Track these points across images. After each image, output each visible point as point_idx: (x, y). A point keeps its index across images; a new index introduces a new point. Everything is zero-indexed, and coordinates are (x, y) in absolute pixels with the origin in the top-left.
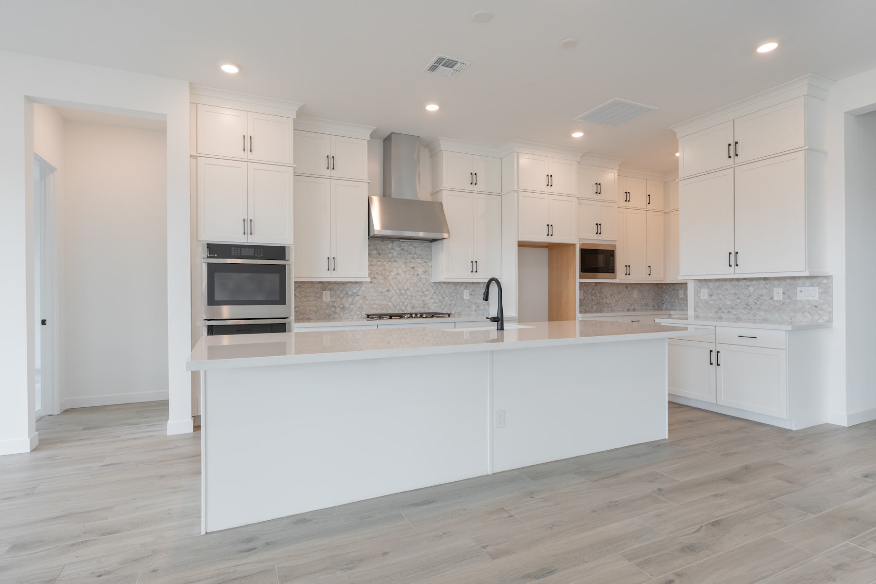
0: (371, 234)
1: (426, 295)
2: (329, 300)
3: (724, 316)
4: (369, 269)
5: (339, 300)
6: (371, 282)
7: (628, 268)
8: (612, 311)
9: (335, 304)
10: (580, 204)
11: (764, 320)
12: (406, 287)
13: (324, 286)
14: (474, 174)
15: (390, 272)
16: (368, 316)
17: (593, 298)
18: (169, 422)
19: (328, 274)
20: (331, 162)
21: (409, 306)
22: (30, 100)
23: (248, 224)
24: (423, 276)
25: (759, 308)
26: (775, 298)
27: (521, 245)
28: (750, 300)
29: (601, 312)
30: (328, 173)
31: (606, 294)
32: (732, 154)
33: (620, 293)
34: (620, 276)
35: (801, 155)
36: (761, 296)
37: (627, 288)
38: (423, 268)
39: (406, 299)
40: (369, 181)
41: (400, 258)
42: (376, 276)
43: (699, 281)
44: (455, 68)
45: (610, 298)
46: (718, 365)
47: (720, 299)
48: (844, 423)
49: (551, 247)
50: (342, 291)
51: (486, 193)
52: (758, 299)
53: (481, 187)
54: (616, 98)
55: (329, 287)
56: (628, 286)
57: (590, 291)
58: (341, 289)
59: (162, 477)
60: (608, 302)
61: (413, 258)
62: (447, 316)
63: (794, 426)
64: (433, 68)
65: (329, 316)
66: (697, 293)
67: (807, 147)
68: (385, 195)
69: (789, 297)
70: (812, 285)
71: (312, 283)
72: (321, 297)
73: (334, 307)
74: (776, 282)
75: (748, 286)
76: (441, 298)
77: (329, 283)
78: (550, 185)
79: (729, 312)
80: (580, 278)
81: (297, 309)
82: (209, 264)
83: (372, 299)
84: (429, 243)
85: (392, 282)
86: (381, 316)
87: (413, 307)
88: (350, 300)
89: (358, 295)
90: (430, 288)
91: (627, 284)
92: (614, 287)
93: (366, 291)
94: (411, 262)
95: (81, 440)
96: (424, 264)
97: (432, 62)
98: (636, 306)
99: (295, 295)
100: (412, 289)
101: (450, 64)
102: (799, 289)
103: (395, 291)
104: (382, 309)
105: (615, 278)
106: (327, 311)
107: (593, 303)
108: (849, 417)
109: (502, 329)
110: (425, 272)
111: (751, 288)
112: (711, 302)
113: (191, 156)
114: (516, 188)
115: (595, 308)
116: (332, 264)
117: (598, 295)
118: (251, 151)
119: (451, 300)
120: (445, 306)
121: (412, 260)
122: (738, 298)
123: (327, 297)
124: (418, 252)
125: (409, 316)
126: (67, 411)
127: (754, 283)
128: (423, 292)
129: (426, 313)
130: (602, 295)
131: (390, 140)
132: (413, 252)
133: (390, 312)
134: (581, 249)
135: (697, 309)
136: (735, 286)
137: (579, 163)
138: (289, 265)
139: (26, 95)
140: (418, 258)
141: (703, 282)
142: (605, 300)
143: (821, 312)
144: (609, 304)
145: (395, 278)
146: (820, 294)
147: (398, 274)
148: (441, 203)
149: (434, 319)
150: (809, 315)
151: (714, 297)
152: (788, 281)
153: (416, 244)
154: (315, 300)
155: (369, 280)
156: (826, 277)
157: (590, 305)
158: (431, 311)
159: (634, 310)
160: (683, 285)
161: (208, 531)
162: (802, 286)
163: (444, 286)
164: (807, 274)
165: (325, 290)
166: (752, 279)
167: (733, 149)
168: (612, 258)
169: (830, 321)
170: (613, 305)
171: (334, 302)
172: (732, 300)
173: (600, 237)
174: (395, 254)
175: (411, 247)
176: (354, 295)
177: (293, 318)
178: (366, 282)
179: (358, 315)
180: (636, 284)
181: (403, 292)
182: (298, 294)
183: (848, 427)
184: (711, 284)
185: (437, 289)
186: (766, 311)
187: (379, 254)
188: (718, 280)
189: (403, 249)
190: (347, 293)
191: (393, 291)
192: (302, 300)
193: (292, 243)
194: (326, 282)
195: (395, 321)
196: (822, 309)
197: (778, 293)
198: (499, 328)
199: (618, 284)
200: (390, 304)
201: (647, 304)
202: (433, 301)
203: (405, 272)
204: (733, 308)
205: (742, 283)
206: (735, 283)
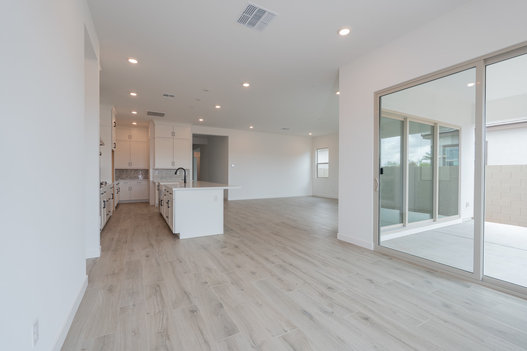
3: (163, 180)
25: (173, 177)
28: (171, 175)
43: (154, 169)
47: (162, 175)
66: (153, 173)
69: (181, 174)
75: (170, 171)
111: (171, 172)
135: (154, 178)
151: (159, 174)
167: (173, 134)
172: (165, 175)
184: (158, 171)
188: (163, 169)
204: (166, 177)
205: (168, 170)
206: (166, 170)
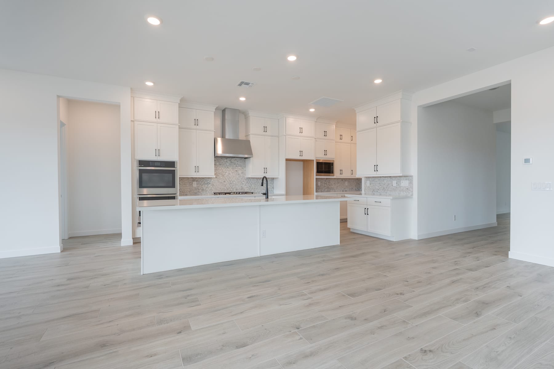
0: (216, 156)
1: (242, 184)
2: (196, 186)
3: (375, 193)
4: (215, 172)
5: (201, 186)
6: (216, 178)
7: (341, 171)
8: (335, 191)
9: (199, 188)
10: (316, 141)
11: (389, 195)
12: (233, 180)
13: (194, 179)
14: (265, 127)
15: (226, 173)
16: (215, 194)
17: (325, 185)
18: (122, 240)
19: (195, 174)
20: (196, 122)
21: (235, 189)
22: (59, 97)
23: (157, 152)
24: (241, 175)
25: (388, 190)
26: (393, 185)
27: (287, 160)
28: (385, 186)
29: (329, 192)
30: (195, 127)
31: (332, 184)
32: (376, 122)
33: (339, 183)
34: (337, 174)
35: (399, 124)
36: (389, 184)
37: (342, 180)
38: (241, 171)
39: (233, 185)
40: (215, 131)
41: (230, 166)
42: (219, 175)
43: (366, 177)
44: (250, 85)
45: (334, 185)
46: (368, 214)
47: (374, 186)
48: (416, 238)
49: (304, 161)
50: (202, 182)
51: (272, 136)
52: (387, 186)
53: (268, 133)
54: (324, 97)
55: (196, 180)
56: (343, 179)
57: (323, 182)
58: (202, 181)
59: (121, 259)
60: (333, 187)
61: (236, 166)
62: (251, 193)
63: (394, 239)
64: (240, 85)
65: (196, 193)
66: (365, 183)
67: (401, 121)
68: (223, 136)
69: (398, 185)
70: (406, 180)
71: (188, 178)
72: (192, 185)
73: (198, 189)
74: (394, 178)
75: (384, 180)
76: (250, 185)
77: (196, 178)
78: (301, 132)
79: (377, 191)
80: (316, 176)
81: (181, 190)
82: (140, 170)
83: (217, 186)
84: (245, 159)
85: (226, 177)
86: (219, 194)
87: (237, 190)
88: (206, 186)
89: (210, 184)
90: (245, 181)
91: (342, 179)
92: (336, 180)
93: (214, 182)
94: (235, 168)
95: (82, 248)
96: (242, 169)
97: (239, 83)
98: (347, 189)
99: (180, 184)
100: (236, 181)
101: (247, 84)
102: (402, 181)
103: (228, 181)
104: (221, 190)
105: (334, 176)
106: (195, 191)
107: (325, 188)
108: (418, 236)
109: (268, 198)
110: (242, 173)
111: (385, 181)
112: (371, 187)
113: (131, 121)
114: (285, 134)
115: (326, 190)
116: (197, 169)
117: (328, 184)
118: (159, 118)
119: (255, 186)
120: (252, 189)
121: (236, 167)
122: (380, 185)
123: (195, 184)
124: (239, 163)
125: (233, 193)
126: (70, 238)
127: (386, 178)
128: (241, 182)
129: (242, 192)
130: (330, 184)
131: (225, 110)
132: (236, 163)
133: (225, 192)
134: (317, 162)
135: (365, 190)
136: (379, 180)
137: (316, 122)
138: (177, 170)
139: (58, 95)
140: (239, 166)
141: (368, 178)
142: (331, 186)
143: (409, 191)
144: (333, 188)
145: (228, 176)
146: (409, 183)
147: (229, 174)
148: (249, 141)
149: (246, 195)
150: (405, 192)
151: (371, 185)
152: (398, 178)
153: (238, 159)
154: (189, 186)
155: (215, 177)
156: (411, 176)
157: (324, 189)
158: (245, 191)
159: (346, 191)
160: (360, 179)
161: (144, 274)
162: (403, 180)
163: (252, 179)
164: (402, 174)
165: (194, 181)
166: (385, 177)
167: (376, 120)
168: (332, 166)
169: (412, 195)
170: (335, 188)
171: (198, 187)
172: (378, 186)
173: (326, 157)
174: (228, 164)
175: (235, 161)
176: (208, 184)
177: (178, 194)
178: (214, 178)
179: (210, 193)
180: (347, 179)
181: (232, 182)
182: (181, 183)
183: (418, 240)
184: (371, 179)
185: (248, 181)
186: (390, 191)
187: (220, 165)
189: (231, 162)
190: (205, 183)
191: (227, 182)
192: (183, 186)
193: (178, 160)
194: (195, 178)
195: (227, 195)
196: (409, 190)
197: (394, 183)
198: (267, 197)
199: (337, 178)
200: (225, 188)
201: (353, 188)
202: (246, 186)
203: (233, 173)
204: (378, 190)
205: (382, 179)
206: (379, 178)
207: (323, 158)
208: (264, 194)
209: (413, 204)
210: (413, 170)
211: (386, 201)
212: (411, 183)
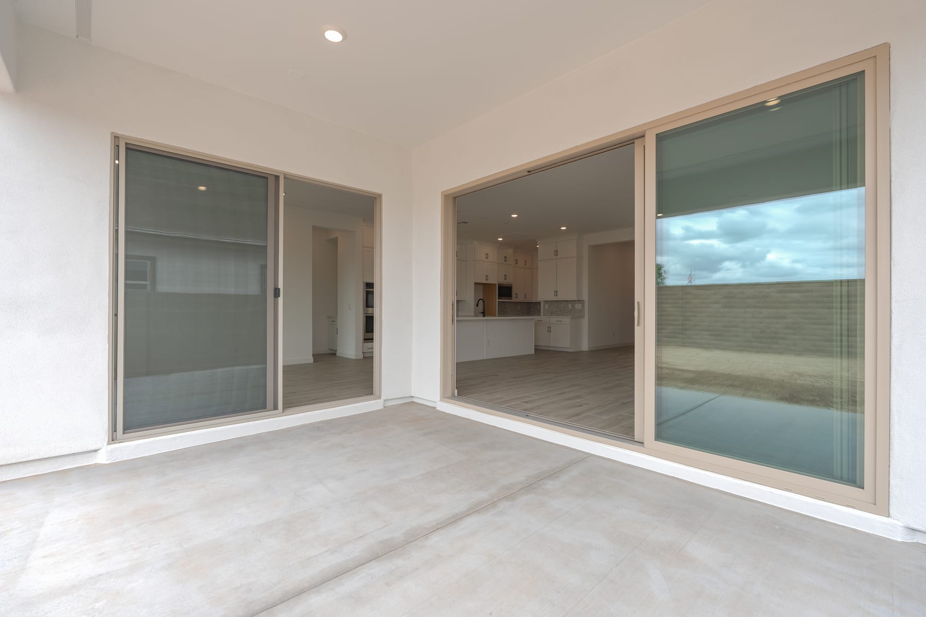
3: (553, 315)
7: (517, 295)
10: (499, 266)
11: (565, 315)
25: (564, 312)
26: (569, 308)
27: (476, 284)
28: (562, 309)
32: (556, 254)
33: (514, 306)
34: (514, 300)
35: (575, 259)
45: (508, 309)
46: (550, 332)
52: (564, 308)
60: (507, 311)
66: (544, 306)
69: (573, 308)
70: (579, 303)
74: (569, 302)
75: (561, 304)
78: (487, 258)
79: (555, 313)
80: (498, 299)
82: (366, 291)
91: (516, 302)
105: (511, 299)
108: (589, 348)
112: (549, 310)
113: (363, 247)
114: (476, 260)
115: (502, 313)
117: (503, 307)
122: (558, 308)
127: (563, 302)
130: (505, 307)
134: (498, 286)
135: (545, 312)
136: (556, 304)
137: (499, 248)
141: (546, 302)
143: (581, 313)
150: (578, 313)
151: (550, 308)
152: (573, 302)
156: (583, 301)
160: (539, 303)
162: (576, 304)
164: (577, 299)
166: (562, 301)
168: (511, 290)
169: (584, 316)
172: (556, 309)
173: (506, 280)
180: (519, 302)
183: (588, 351)
186: (566, 313)
188: (551, 301)
197: (570, 306)
199: (512, 302)
205: (559, 302)
206: (557, 302)
207: (503, 281)
208: (482, 313)
209: (585, 322)
210: (585, 297)
211: (566, 320)
212: (583, 306)
